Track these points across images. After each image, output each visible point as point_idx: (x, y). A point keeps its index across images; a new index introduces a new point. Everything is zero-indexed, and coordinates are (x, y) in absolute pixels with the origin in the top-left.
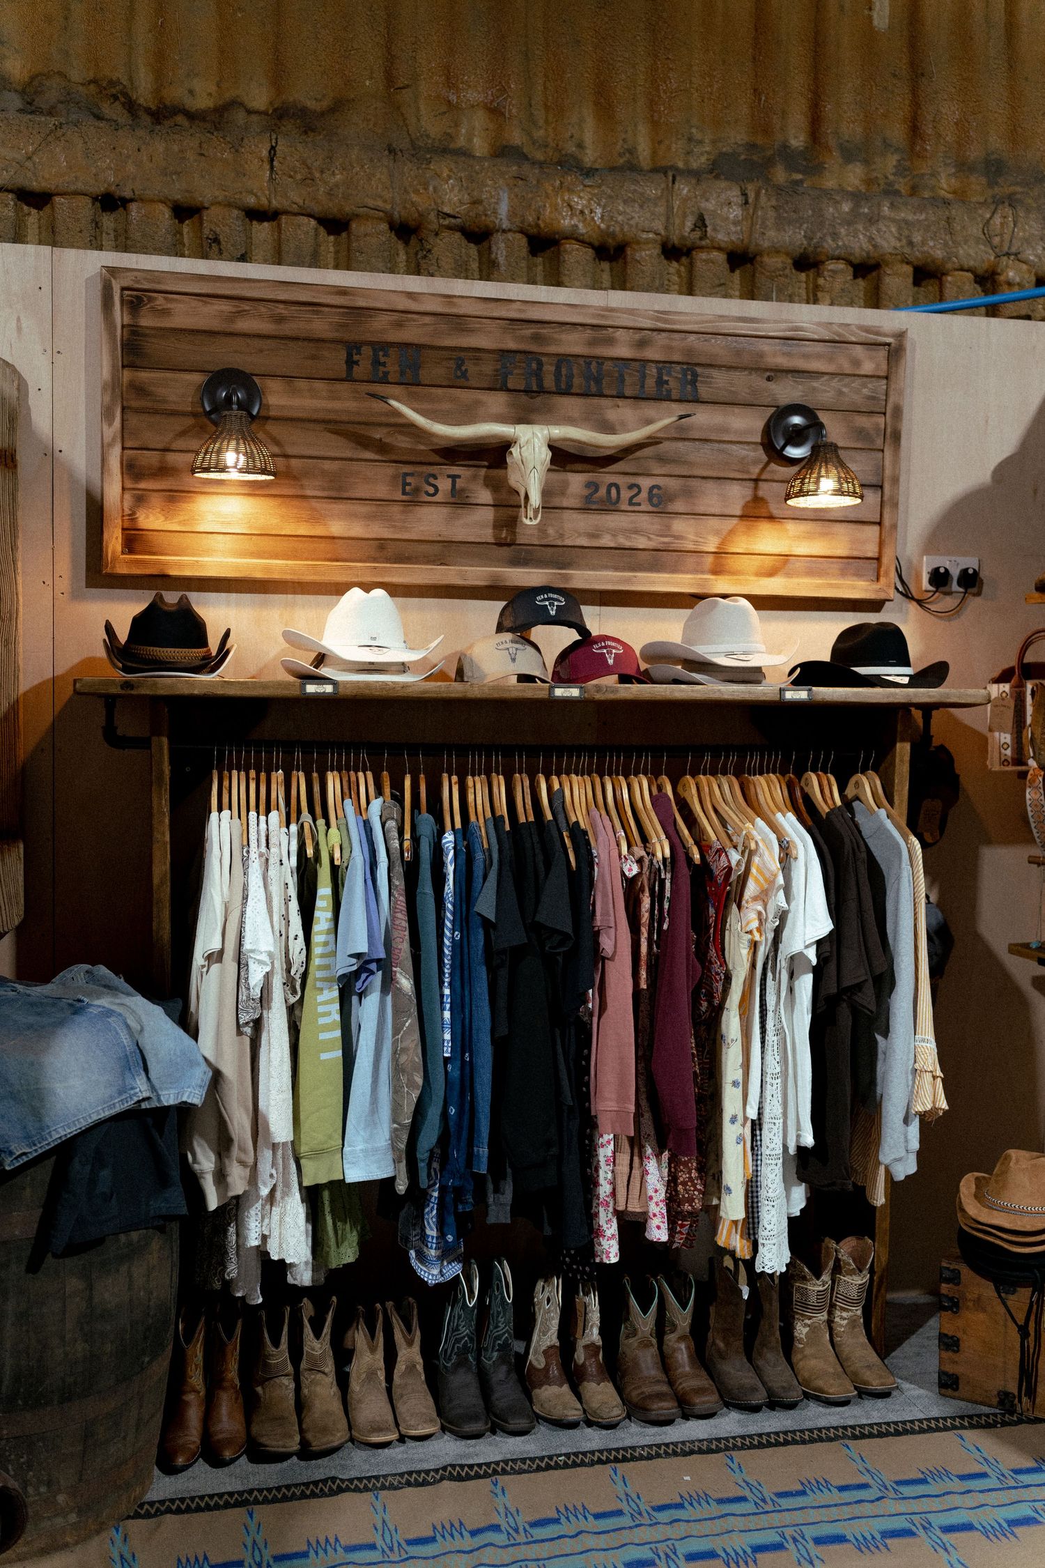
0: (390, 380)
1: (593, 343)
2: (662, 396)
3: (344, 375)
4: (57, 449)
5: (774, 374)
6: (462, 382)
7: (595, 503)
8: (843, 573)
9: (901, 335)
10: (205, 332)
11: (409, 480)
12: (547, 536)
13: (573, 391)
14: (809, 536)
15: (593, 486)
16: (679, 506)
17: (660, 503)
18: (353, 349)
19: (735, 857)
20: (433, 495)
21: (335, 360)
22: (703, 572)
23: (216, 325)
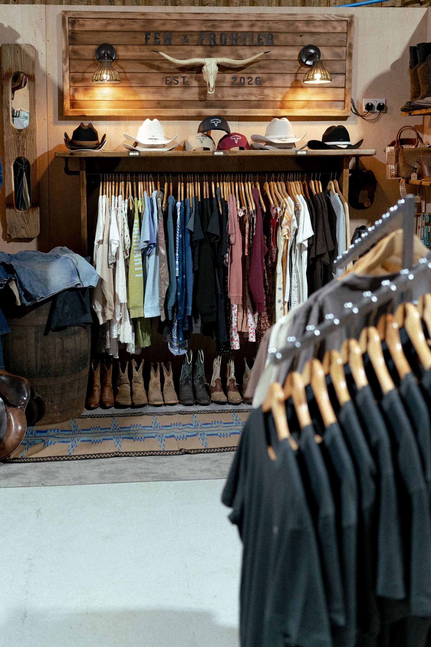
0: (161, 44)
1: (233, 27)
2: (260, 44)
3: (145, 43)
4: (48, 73)
5: (302, 34)
6: (187, 43)
7: (235, 84)
8: (331, 107)
9: (352, 17)
10: (96, 31)
11: (168, 79)
12: (218, 97)
13: (227, 44)
14: (317, 94)
15: (235, 78)
16: (267, 84)
17: (260, 83)
18: (147, 34)
19: (279, 209)
20: (176, 84)
21: (142, 38)
22: (276, 108)
23: (100, 28)
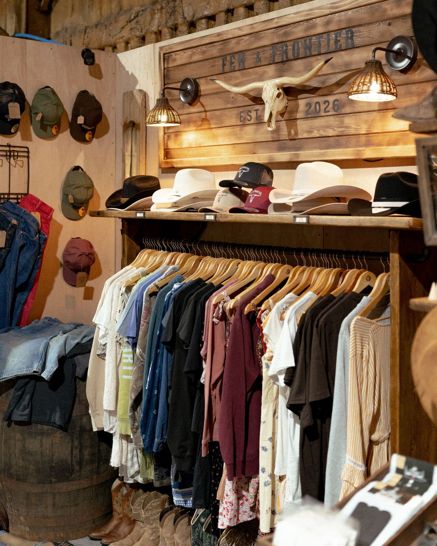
0: (236, 69)
1: (306, 29)
2: (337, 49)
3: (222, 71)
5: (391, 21)
6: (259, 63)
7: (310, 114)
10: (184, 64)
11: (242, 115)
12: (291, 135)
13: (300, 57)
15: (309, 105)
16: (347, 109)
17: (338, 109)
18: (224, 58)
20: (250, 120)
21: (219, 65)
22: (360, 146)
23: (187, 61)
